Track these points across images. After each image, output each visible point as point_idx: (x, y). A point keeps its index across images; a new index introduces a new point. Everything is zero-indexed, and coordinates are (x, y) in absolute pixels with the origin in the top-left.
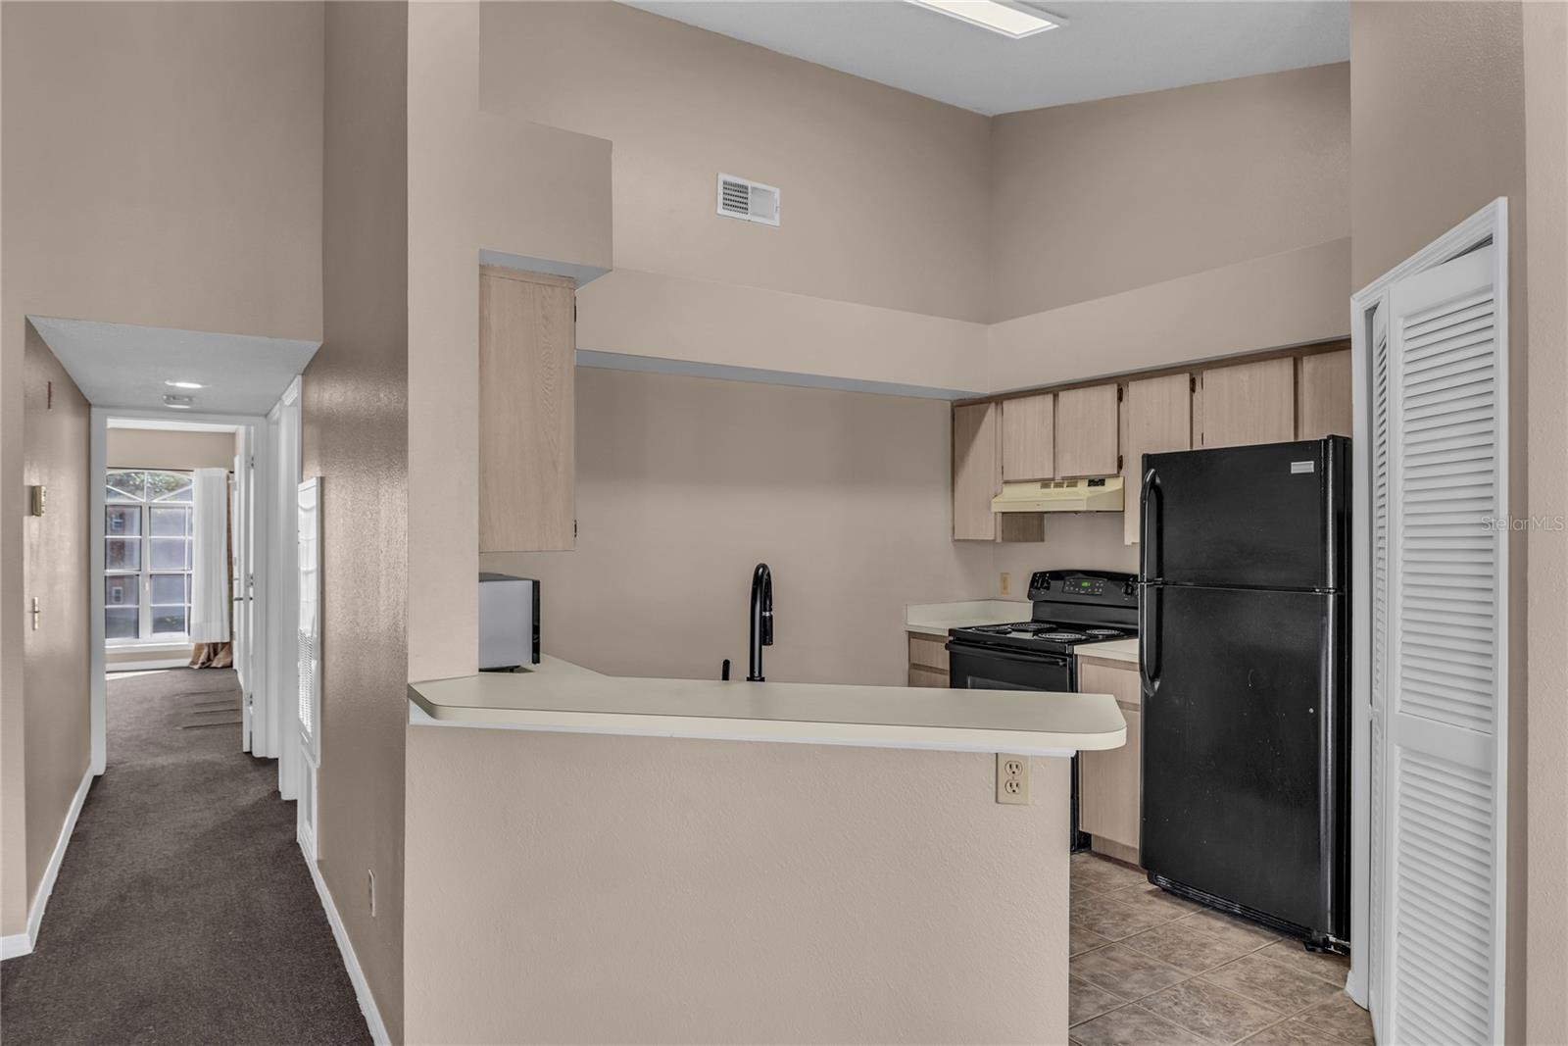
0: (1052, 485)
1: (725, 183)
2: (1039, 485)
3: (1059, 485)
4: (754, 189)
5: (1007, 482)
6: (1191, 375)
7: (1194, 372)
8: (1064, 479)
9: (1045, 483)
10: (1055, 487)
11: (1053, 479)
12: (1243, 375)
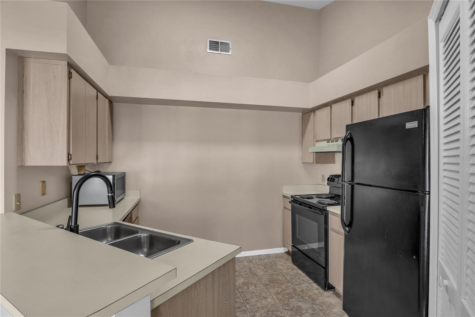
0: (330, 142)
1: (210, 41)
2: (326, 142)
3: (332, 142)
4: (221, 43)
5: (317, 141)
6: (379, 90)
7: (380, 89)
8: (334, 138)
9: (328, 141)
10: (331, 142)
11: (331, 139)
12: (400, 87)
